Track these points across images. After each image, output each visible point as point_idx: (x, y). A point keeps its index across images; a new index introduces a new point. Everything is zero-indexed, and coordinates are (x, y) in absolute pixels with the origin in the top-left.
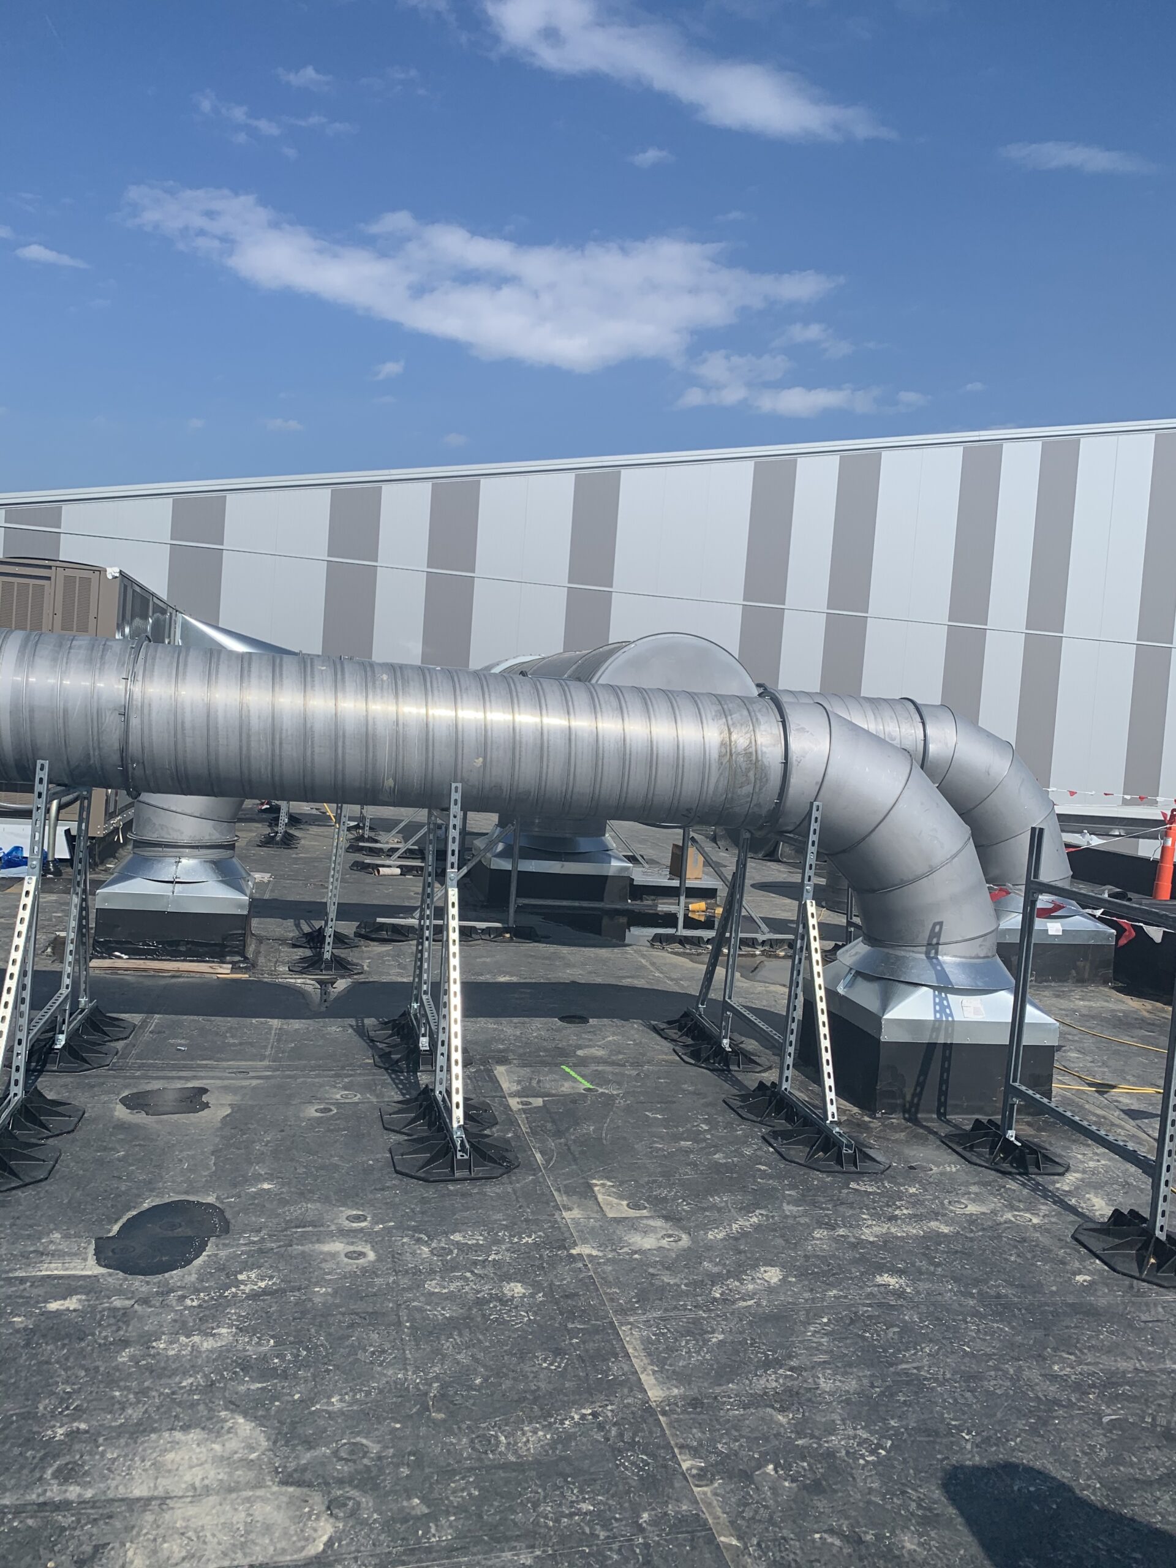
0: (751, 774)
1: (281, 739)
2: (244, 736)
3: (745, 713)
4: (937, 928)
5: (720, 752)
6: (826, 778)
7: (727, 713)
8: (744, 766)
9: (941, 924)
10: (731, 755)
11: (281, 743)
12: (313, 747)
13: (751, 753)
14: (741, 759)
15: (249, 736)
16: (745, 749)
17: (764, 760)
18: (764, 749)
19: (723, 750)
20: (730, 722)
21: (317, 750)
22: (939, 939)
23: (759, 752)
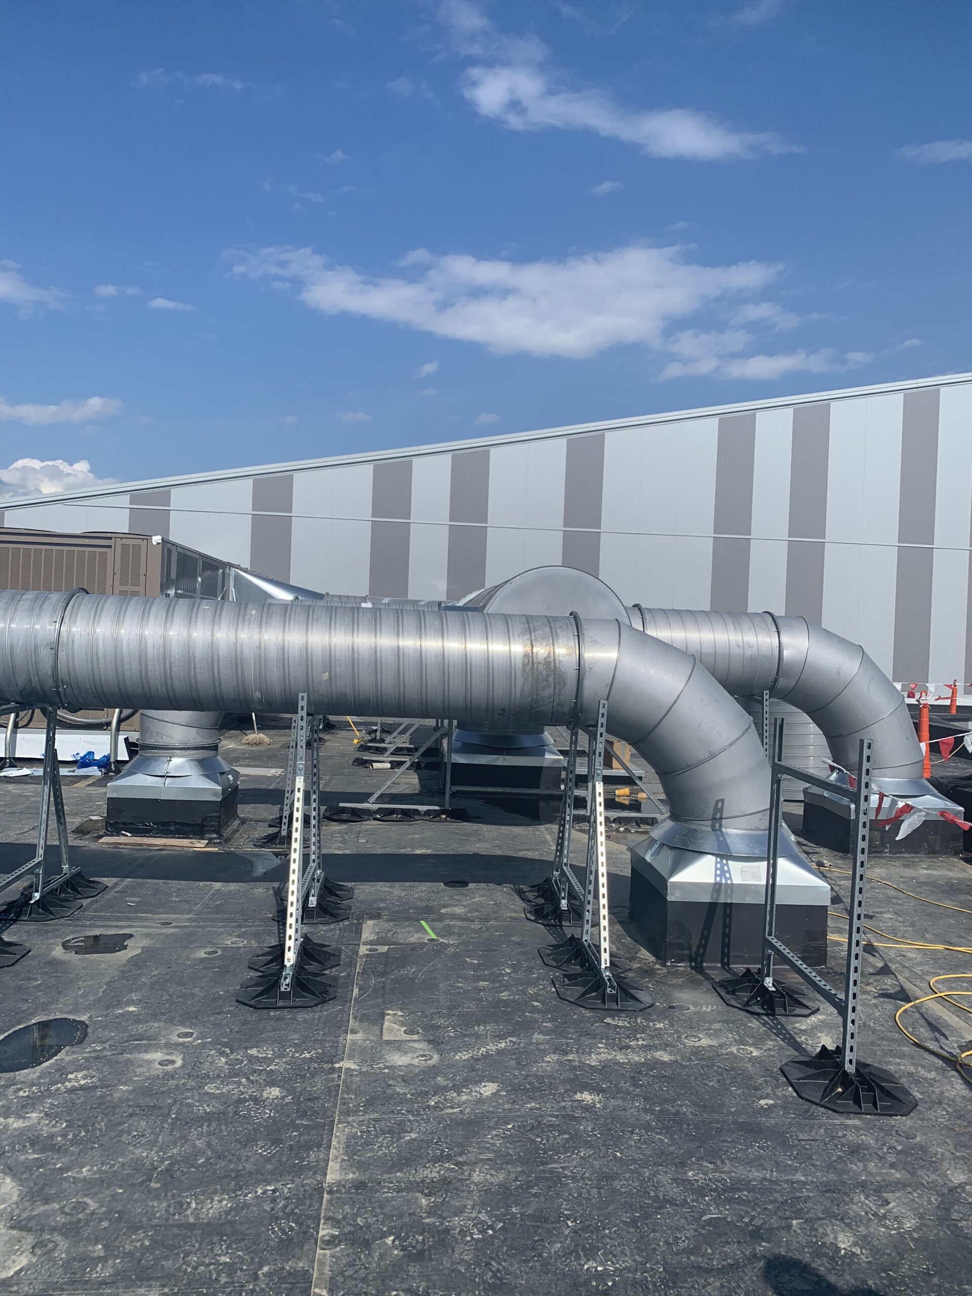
0: (551, 679)
1: (170, 663)
2: (143, 662)
3: (548, 629)
4: (720, 805)
5: (523, 662)
6: (615, 681)
7: (532, 629)
8: (544, 673)
9: (722, 801)
10: (533, 664)
11: (170, 667)
12: (195, 669)
13: (550, 662)
14: (541, 667)
15: (146, 662)
16: (545, 659)
17: (562, 668)
18: (561, 659)
19: (526, 661)
20: (533, 638)
21: (198, 671)
22: (722, 814)
23: (557, 661)
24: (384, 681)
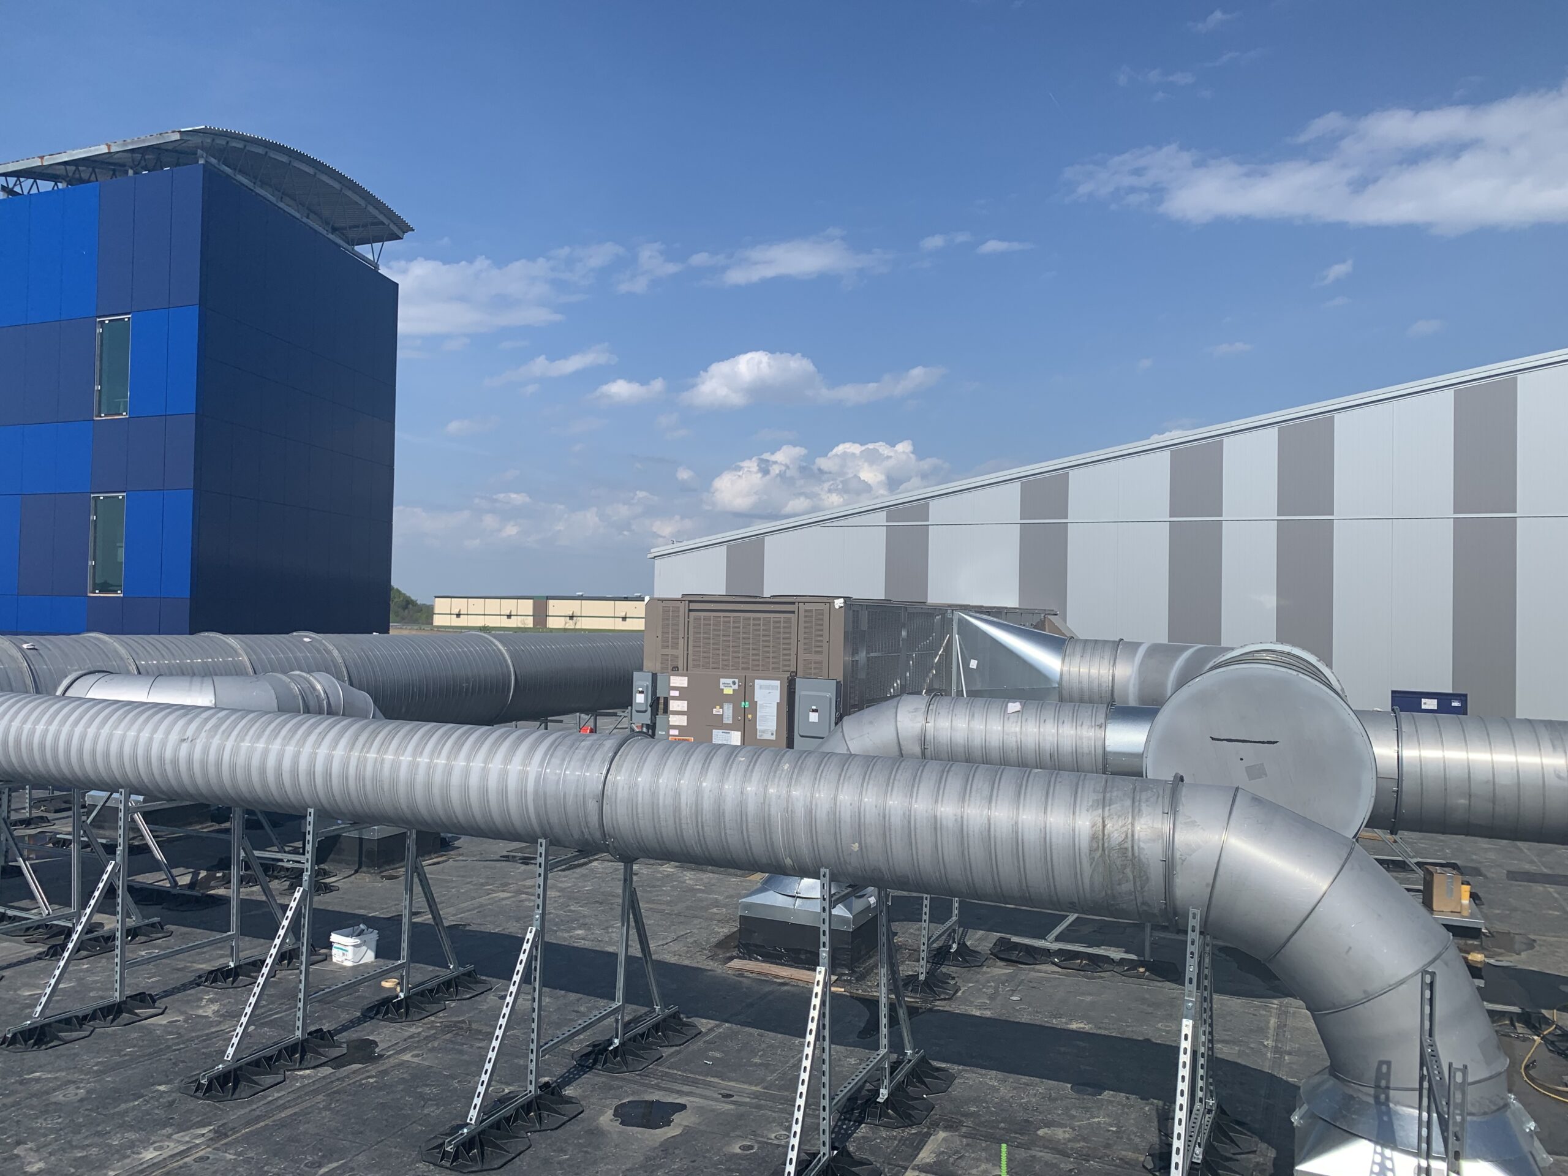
0: (1128, 871)
1: (702, 822)
2: (677, 820)
3: (1128, 803)
4: (1384, 1068)
5: (1091, 847)
6: (1218, 879)
7: (1107, 802)
8: (1119, 862)
9: (1389, 1063)
10: (1103, 850)
11: (702, 826)
12: (725, 830)
13: (1126, 849)
14: (1115, 855)
15: (680, 819)
16: (1120, 844)
17: (1142, 856)
18: (1142, 845)
19: (1095, 845)
20: (1107, 814)
21: (728, 831)
22: (1388, 1081)
23: (1136, 848)
24: (920, 857)
